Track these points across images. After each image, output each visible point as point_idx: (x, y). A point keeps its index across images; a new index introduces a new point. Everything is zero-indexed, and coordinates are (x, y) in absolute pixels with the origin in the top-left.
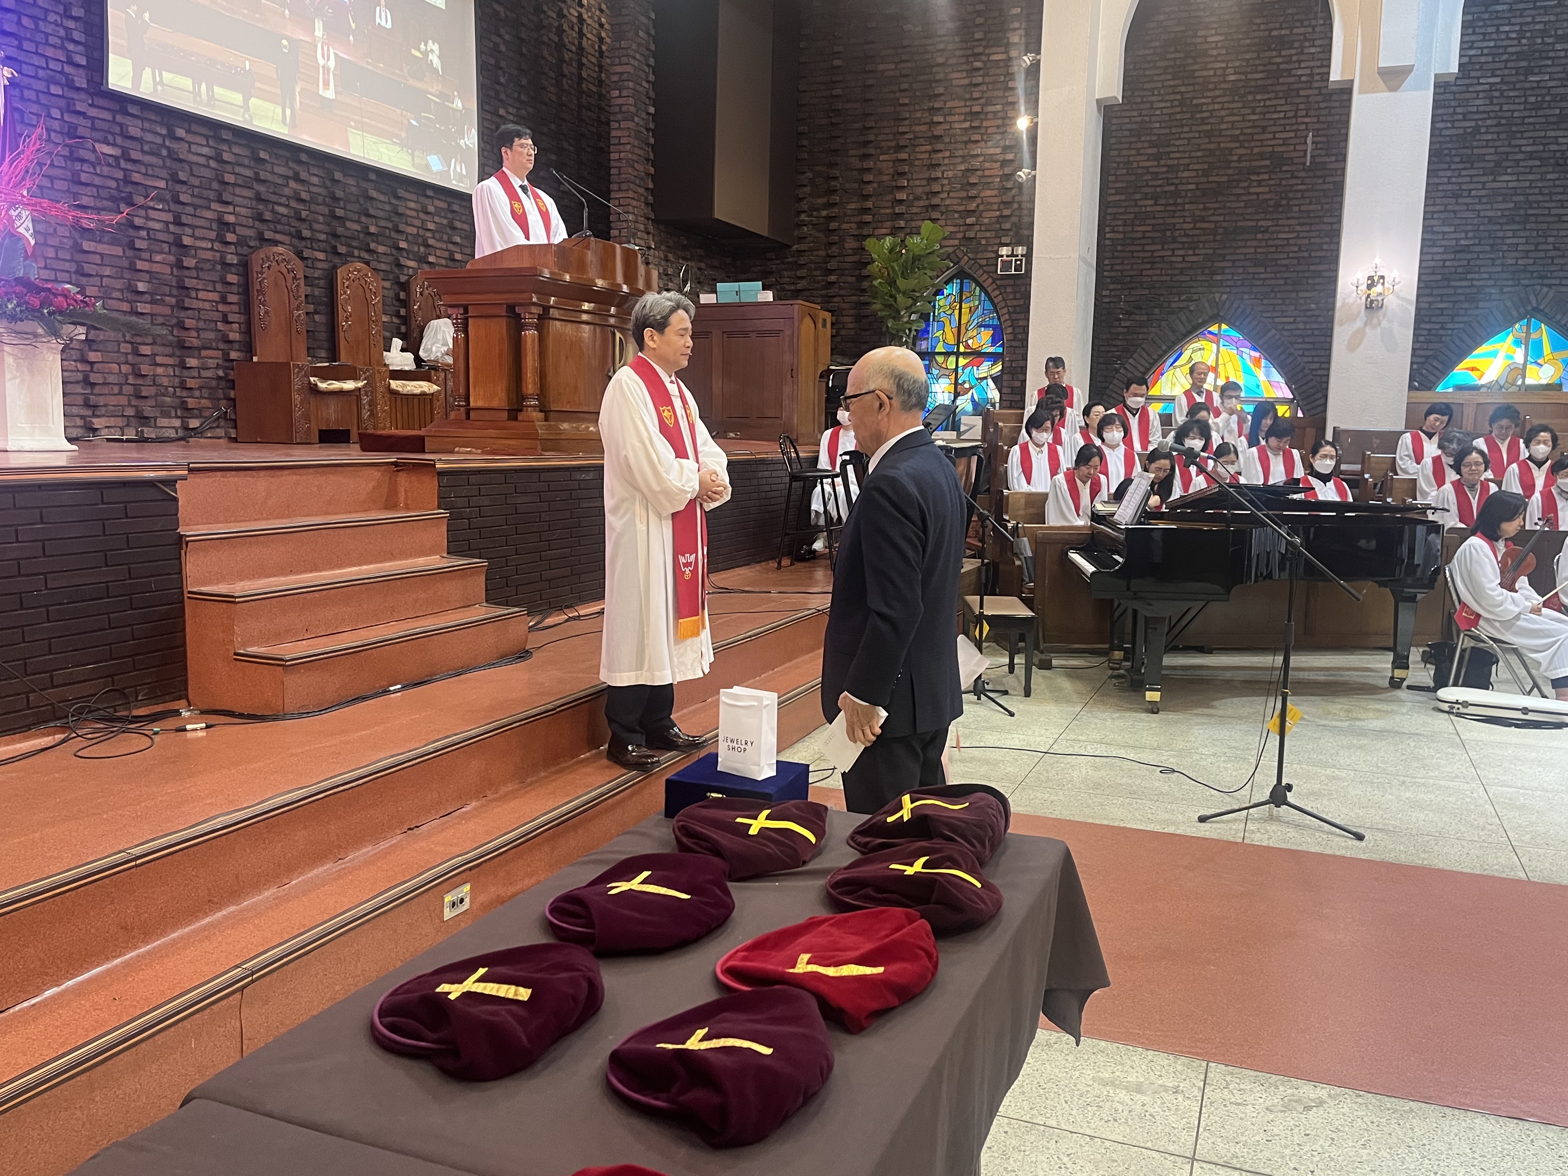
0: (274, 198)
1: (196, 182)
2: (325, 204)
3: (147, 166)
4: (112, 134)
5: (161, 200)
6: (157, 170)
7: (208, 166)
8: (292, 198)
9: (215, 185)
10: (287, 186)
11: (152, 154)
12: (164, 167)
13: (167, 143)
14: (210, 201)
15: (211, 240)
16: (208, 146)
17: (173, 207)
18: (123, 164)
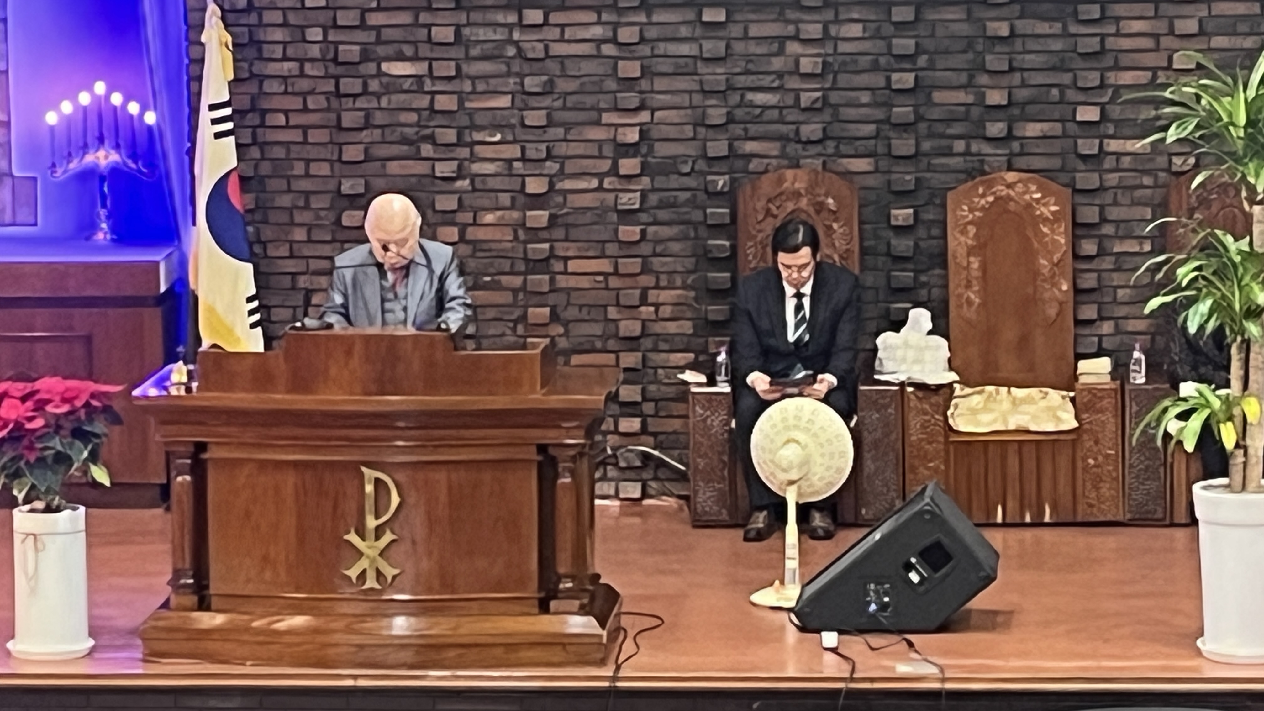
0: (742, 81)
1: (572, 85)
2: (875, 68)
3: (473, 79)
4: (415, 43)
5: (496, 127)
6: (492, 81)
7: (599, 56)
8: (790, 73)
9: (611, 85)
10: (781, 52)
11: (484, 58)
12: (509, 74)
13: (516, 36)
14: (600, 111)
15: (601, 176)
16: (599, 23)
17: (521, 134)
18: (428, 85)
